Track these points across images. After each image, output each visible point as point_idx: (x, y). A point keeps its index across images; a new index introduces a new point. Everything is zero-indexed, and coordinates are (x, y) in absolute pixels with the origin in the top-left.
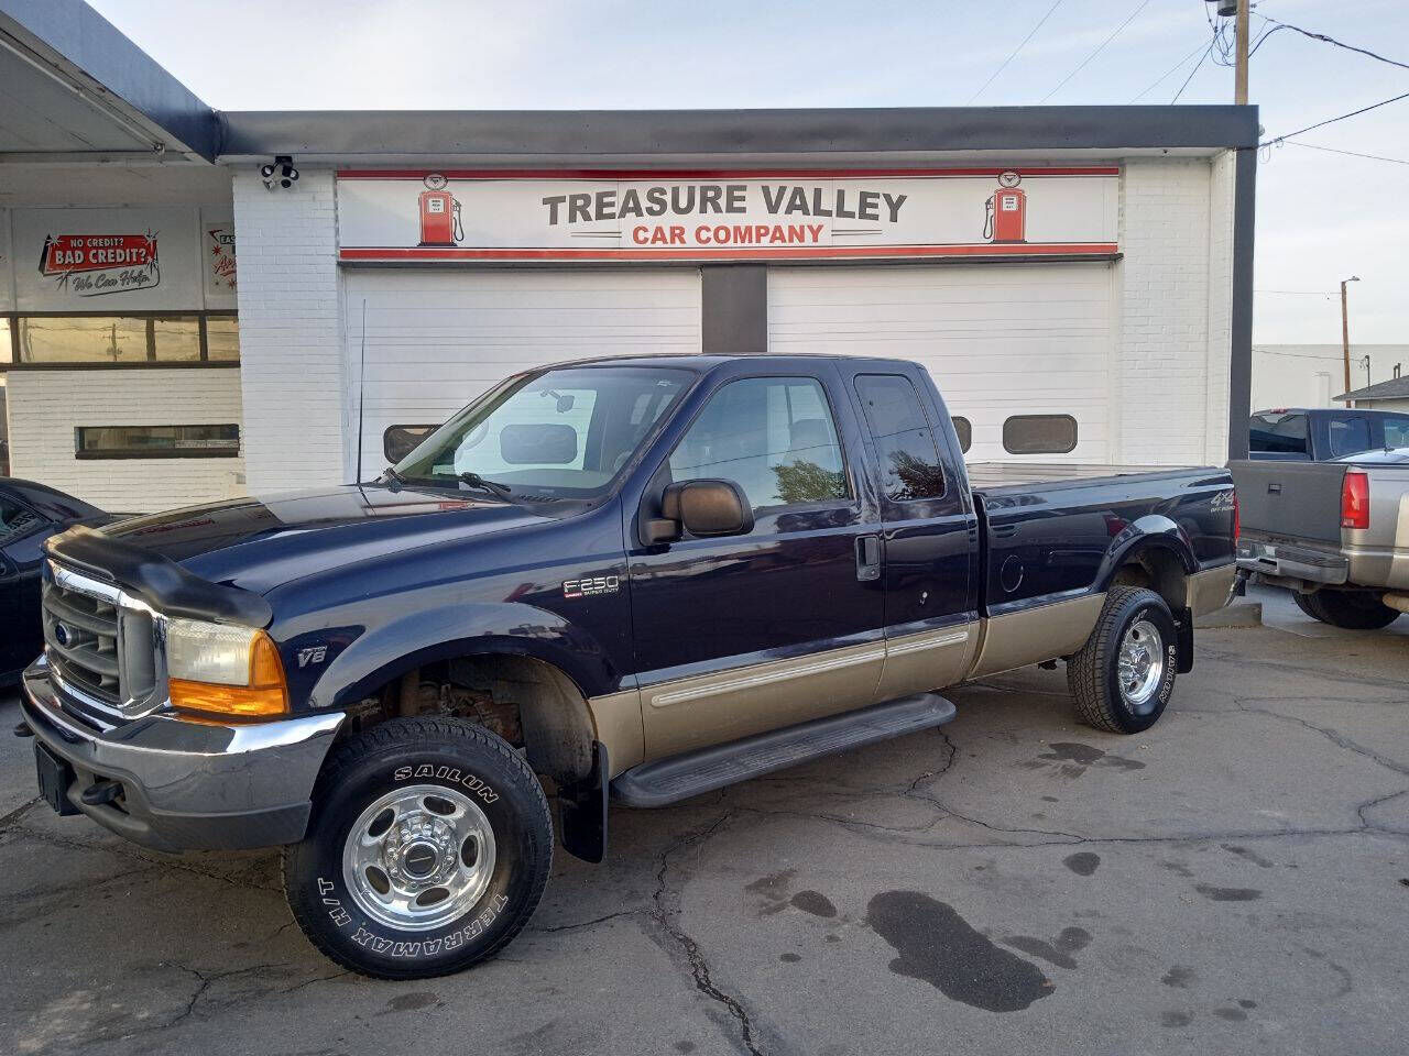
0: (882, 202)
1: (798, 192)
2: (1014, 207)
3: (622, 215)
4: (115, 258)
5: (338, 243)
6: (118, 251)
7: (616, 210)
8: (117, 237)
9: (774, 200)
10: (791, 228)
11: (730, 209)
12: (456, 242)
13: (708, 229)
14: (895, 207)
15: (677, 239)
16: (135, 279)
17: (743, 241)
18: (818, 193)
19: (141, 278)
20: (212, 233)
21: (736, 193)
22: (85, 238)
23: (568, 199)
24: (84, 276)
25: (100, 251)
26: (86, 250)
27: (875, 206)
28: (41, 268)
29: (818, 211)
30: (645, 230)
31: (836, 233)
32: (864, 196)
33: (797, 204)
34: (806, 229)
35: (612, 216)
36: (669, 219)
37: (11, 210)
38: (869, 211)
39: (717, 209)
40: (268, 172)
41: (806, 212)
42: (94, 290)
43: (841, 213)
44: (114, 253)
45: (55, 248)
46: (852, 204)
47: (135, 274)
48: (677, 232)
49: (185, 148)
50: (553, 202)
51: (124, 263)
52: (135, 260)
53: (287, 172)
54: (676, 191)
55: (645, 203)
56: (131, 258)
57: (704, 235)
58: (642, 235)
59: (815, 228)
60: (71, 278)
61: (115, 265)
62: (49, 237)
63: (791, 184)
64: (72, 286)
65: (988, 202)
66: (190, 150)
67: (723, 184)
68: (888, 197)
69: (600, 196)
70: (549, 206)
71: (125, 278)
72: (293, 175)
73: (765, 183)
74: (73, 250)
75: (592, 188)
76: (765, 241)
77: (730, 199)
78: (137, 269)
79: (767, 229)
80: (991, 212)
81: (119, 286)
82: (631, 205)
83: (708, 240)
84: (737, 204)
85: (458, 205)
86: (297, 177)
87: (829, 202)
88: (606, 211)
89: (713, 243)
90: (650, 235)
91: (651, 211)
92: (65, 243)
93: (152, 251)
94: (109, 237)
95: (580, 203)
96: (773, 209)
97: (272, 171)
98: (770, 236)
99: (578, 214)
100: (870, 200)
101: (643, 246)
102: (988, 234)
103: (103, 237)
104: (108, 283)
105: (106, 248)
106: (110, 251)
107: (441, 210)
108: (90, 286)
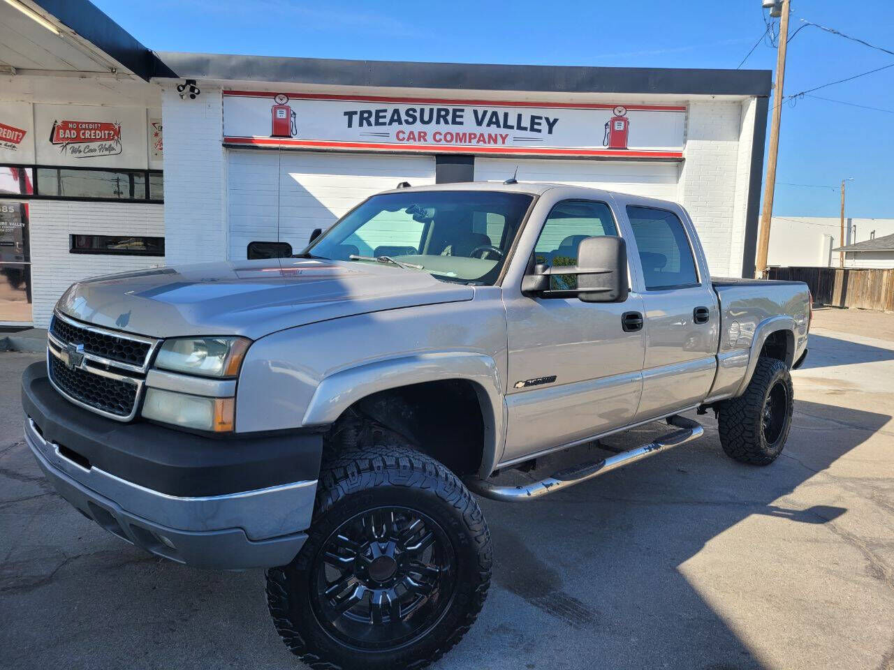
0: (543, 122)
1: (495, 114)
2: (622, 128)
3: (390, 124)
4: (95, 136)
5: (223, 133)
7: (387, 120)
8: (96, 123)
9: (480, 117)
10: (490, 136)
11: (454, 122)
12: (292, 135)
13: (441, 134)
14: (551, 125)
15: (422, 139)
16: (107, 149)
17: (461, 141)
18: (506, 115)
19: (111, 149)
20: (154, 124)
21: (458, 113)
22: (78, 123)
23: (359, 113)
24: (76, 146)
25: (87, 131)
26: (78, 130)
27: (539, 124)
28: (51, 140)
29: (506, 126)
30: (404, 133)
31: (516, 139)
32: (533, 118)
33: (494, 121)
34: (499, 136)
35: (384, 124)
36: (418, 127)
37: (34, 104)
38: (536, 127)
39: (446, 122)
40: (181, 88)
41: (499, 126)
42: (82, 154)
43: (519, 127)
44: (95, 133)
45: (59, 128)
46: (526, 122)
47: (107, 146)
48: (422, 134)
49: (130, 72)
50: (350, 115)
51: (100, 139)
52: (107, 137)
53: (192, 89)
54: (422, 111)
55: (404, 117)
56: (105, 136)
57: (438, 137)
58: (401, 136)
59: (504, 136)
60: (68, 147)
61: (95, 140)
62: (56, 122)
63: (490, 110)
64: (69, 151)
65: (607, 124)
66: (133, 73)
67: (451, 109)
68: (547, 119)
69: (378, 112)
70: (347, 117)
71: (102, 148)
72: (196, 91)
73: (475, 108)
74: (70, 130)
75: (373, 107)
76: (474, 142)
77: (455, 116)
78: (108, 143)
79: (475, 135)
80: (608, 130)
81: (97, 153)
82: (396, 118)
83: (440, 140)
84: (458, 120)
85: (294, 113)
86: (199, 93)
87: (512, 121)
88: (381, 120)
89: (443, 142)
90: (406, 136)
91: (407, 122)
92: (65, 125)
93: (118, 133)
94: (92, 123)
95: (366, 115)
96: (479, 123)
97: (184, 88)
98: (477, 139)
99: (365, 122)
100: (536, 121)
101: (401, 142)
102: (605, 144)
103: (89, 123)
104: (91, 151)
105: (90, 130)
106: (93, 132)
107: (284, 116)
108: (80, 152)
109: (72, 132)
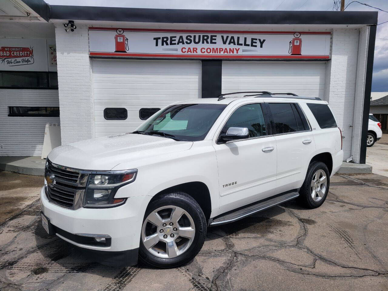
0: (258, 41)
1: (232, 38)
2: (298, 44)
3: (178, 44)
5: (89, 50)
6: (21, 52)
7: (176, 42)
8: (21, 48)
9: (225, 40)
10: (230, 49)
11: (212, 43)
12: (126, 51)
13: (204, 49)
14: (262, 43)
15: (195, 52)
16: (26, 61)
17: (215, 53)
18: (238, 38)
19: (28, 61)
20: (50, 48)
21: (214, 38)
22: (10, 48)
23: (161, 38)
24: (9, 60)
25: (15, 52)
26: (10, 52)
27: (256, 43)
29: (238, 44)
30: (185, 48)
31: (244, 51)
32: (252, 39)
33: (232, 42)
34: (235, 49)
35: (175, 44)
36: (193, 45)
38: (254, 44)
39: (207, 43)
40: (66, 26)
41: (235, 44)
42: (13, 64)
43: (245, 45)
44: (19, 53)
45: (0, 50)
46: (249, 42)
47: (26, 60)
48: (195, 49)
49: (38, 15)
50: (157, 39)
51: (22, 56)
52: (26, 55)
53: (72, 26)
54: (195, 37)
55: (185, 40)
57: (203, 50)
58: (184, 50)
59: (237, 49)
60: (5, 60)
61: (20, 57)
63: (230, 36)
64: (6, 63)
65: (290, 42)
66: (40, 16)
67: (209, 35)
68: (260, 40)
69: (171, 38)
70: (155, 40)
71: (23, 61)
72: (74, 27)
73: (222, 35)
74: (6, 51)
75: (169, 35)
76: (222, 53)
77: (212, 39)
78: (27, 58)
79: (223, 49)
80: (291, 45)
81: (21, 63)
82: (181, 40)
83: (204, 52)
84: (213, 41)
85: (127, 39)
86: (76, 28)
87: (242, 41)
88: (173, 42)
89: (206, 53)
90: (187, 50)
91: (187, 43)
92: (3, 49)
93: (31, 53)
94: (18, 48)
95: (165, 39)
96: (225, 43)
97: (68, 25)
98: (223, 51)
99: (164, 43)
100: (254, 41)
101: (184, 53)
102: (290, 52)
103: (16, 48)
104: (18, 62)
105: (17, 51)
106: (18, 52)
107: (122, 41)
108: (12, 63)
109: (7, 52)
